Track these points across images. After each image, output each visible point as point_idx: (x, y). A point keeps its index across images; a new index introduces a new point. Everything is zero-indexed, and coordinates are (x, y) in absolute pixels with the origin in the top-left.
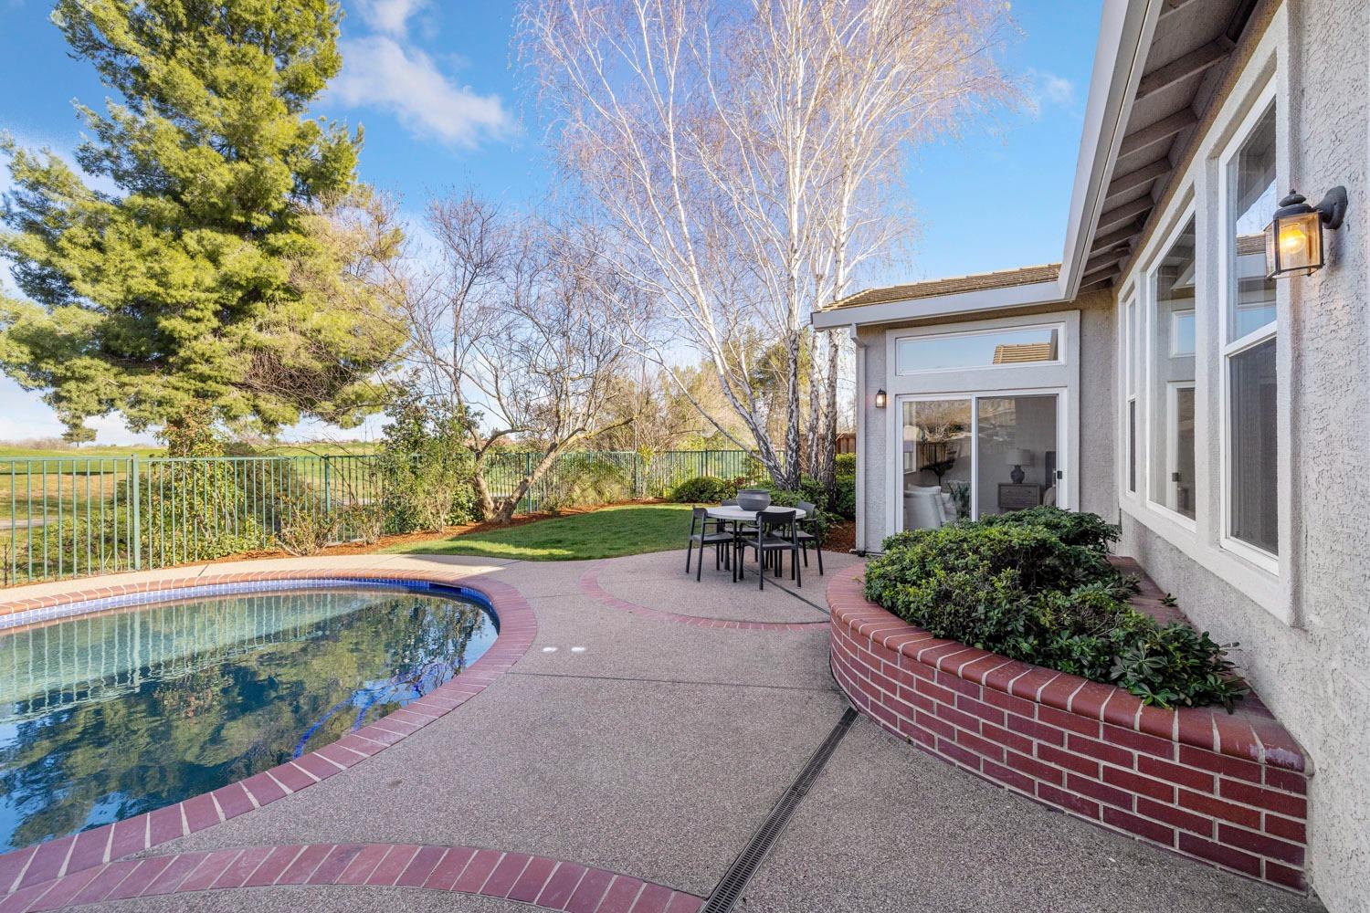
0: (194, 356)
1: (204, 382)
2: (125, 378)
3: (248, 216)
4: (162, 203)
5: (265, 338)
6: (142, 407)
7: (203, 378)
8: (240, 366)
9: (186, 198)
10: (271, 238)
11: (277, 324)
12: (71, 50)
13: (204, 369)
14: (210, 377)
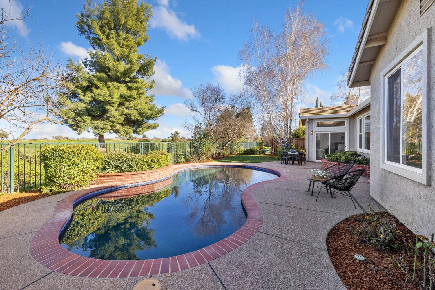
0: (111, 116)
1: (113, 123)
2: (93, 122)
3: (125, 79)
4: (103, 75)
5: (128, 111)
6: (99, 130)
7: (113, 122)
8: (122, 119)
9: (110, 73)
10: (129, 84)
11: (131, 107)
12: (79, 33)
13: (113, 119)
14: (115, 122)
